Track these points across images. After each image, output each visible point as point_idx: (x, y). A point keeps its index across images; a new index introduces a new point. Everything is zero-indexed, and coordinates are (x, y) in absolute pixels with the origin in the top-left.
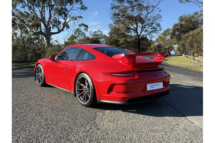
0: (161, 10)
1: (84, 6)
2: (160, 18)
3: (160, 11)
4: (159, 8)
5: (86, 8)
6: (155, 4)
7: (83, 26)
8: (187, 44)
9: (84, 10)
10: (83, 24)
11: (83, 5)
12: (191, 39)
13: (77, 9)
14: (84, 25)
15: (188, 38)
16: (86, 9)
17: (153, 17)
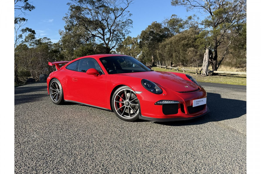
0: (132, 14)
1: (30, 5)
2: (131, 23)
3: (130, 15)
4: (129, 12)
5: (33, 7)
6: (123, 6)
7: (28, 31)
8: (165, 54)
9: (30, 10)
10: (28, 28)
11: (27, 4)
12: (169, 47)
13: (20, 8)
14: (30, 30)
15: (165, 47)
16: (32, 9)
17: (123, 23)
